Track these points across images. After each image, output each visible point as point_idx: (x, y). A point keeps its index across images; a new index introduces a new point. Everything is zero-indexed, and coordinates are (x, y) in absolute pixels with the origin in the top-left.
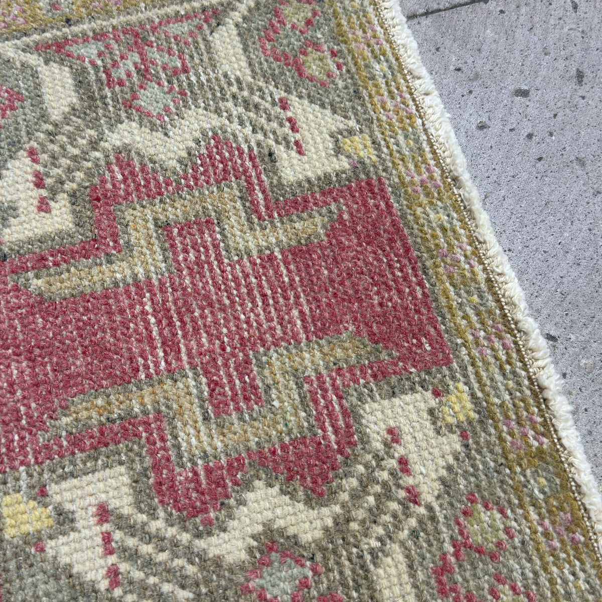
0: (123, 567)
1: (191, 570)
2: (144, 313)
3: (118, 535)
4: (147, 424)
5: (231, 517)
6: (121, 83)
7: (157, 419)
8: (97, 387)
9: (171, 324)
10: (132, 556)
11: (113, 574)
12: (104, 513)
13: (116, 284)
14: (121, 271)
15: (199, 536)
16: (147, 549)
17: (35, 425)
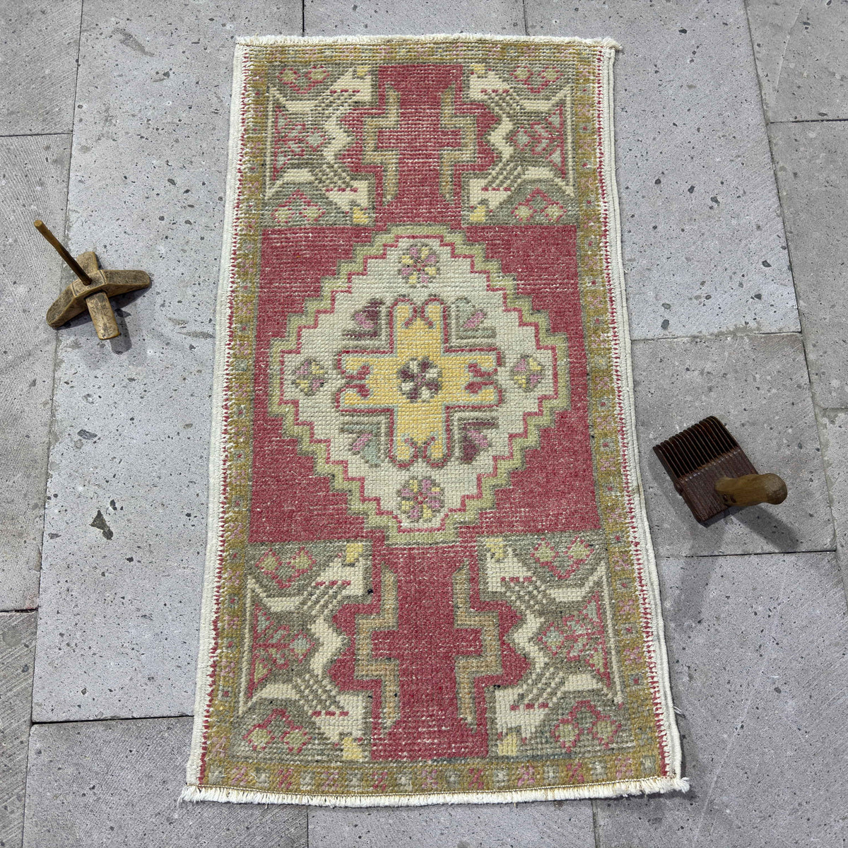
0: (505, 185)
1: (512, 165)
2: (412, 163)
3: (494, 185)
4: (456, 170)
5: (497, 149)
6: (303, 151)
7: (456, 166)
8: (438, 184)
9: (420, 154)
10: (502, 182)
11: (506, 189)
12: (485, 189)
13: (397, 170)
14: (392, 168)
15: (501, 161)
16: (501, 177)
17: (446, 207)
